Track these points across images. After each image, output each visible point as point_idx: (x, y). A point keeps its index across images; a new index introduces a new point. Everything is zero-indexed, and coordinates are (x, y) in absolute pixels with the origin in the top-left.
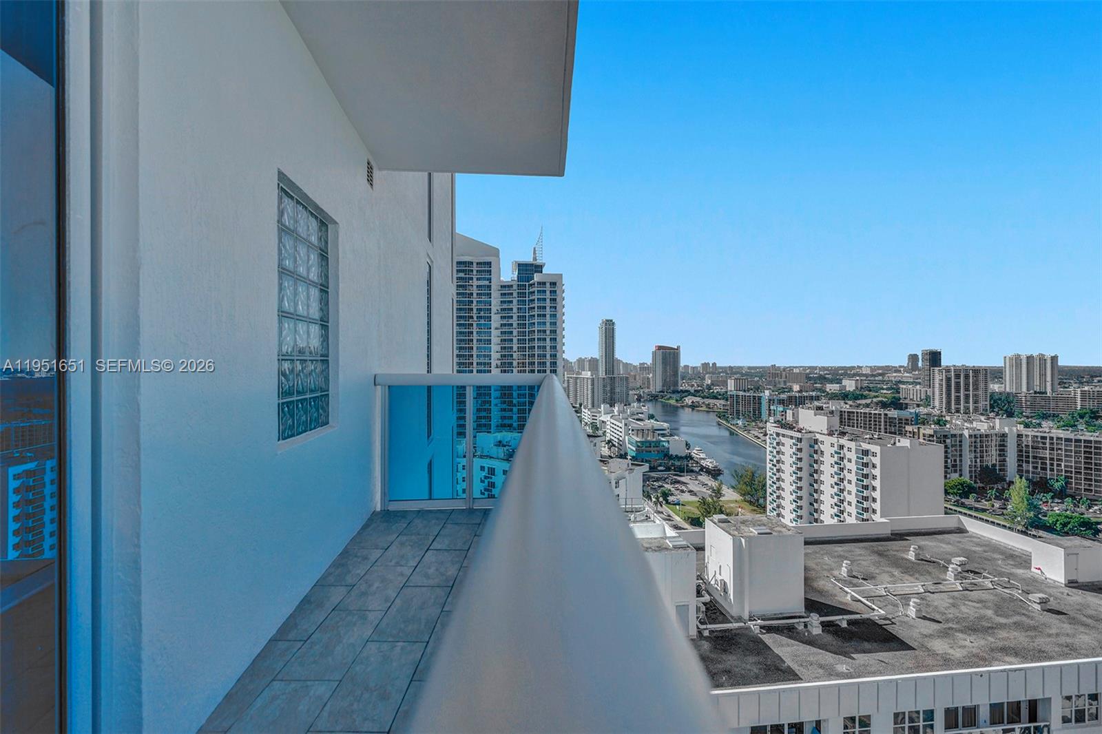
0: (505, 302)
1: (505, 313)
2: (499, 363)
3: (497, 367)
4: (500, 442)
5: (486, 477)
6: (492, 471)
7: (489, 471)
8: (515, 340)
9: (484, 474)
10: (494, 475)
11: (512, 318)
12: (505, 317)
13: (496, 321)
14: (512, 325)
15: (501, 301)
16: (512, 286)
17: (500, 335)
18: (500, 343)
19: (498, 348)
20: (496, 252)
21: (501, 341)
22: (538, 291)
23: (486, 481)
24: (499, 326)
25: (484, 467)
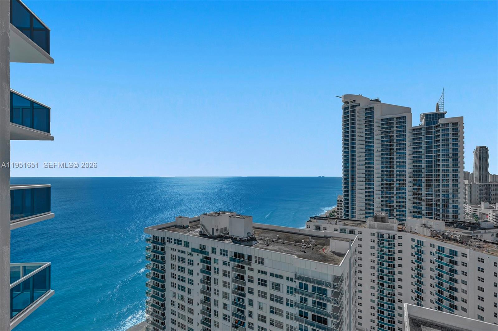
0: (416, 139)
1: (416, 145)
2: (411, 175)
3: (411, 178)
4: (425, 225)
5: (416, 246)
6: (421, 243)
7: (418, 242)
8: (423, 161)
9: (414, 244)
10: (423, 246)
11: (421, 148)
12: (416, 148)
13: (409, 150)
14: (421, 152)
15: (413, 138)
16: (421, 129)
17: (412, 159)
18: (412, 163)
19: (411, 166)
20: (409, 110)
21: (413, 162)
22: (442, 129)
23: (416, 248)
24: (411, 153)
25: (414, 239)
